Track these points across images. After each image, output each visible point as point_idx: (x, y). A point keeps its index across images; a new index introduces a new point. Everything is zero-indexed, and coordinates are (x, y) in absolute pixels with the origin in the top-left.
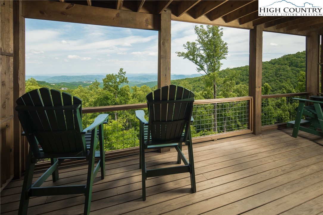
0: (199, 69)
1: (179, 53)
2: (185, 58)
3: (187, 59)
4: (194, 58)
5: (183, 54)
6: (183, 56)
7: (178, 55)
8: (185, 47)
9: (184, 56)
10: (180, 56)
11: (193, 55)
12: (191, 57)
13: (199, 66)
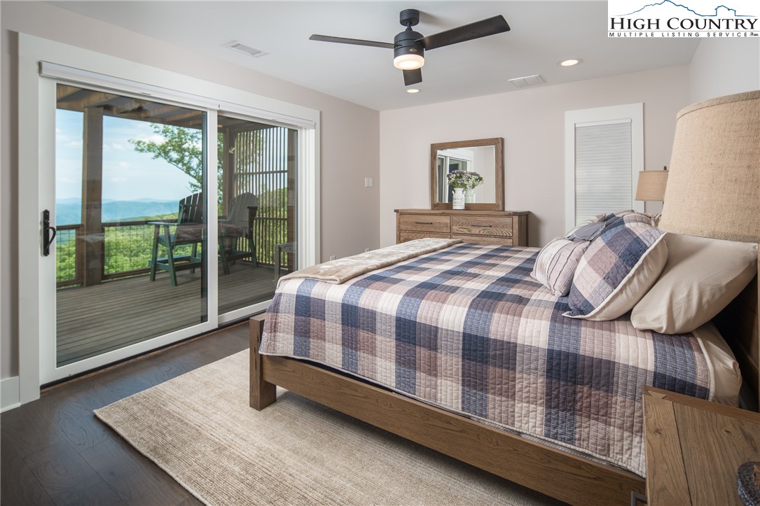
0: (194, 186)
1: (139, 142)
2: (157, 157)
3: (161, 159)
4: (182, 158)
5: (151, 147)
6: (150, 151)
7: (136, 149)
8: (157, 130)
9: (154, 152)
10: (142, 150)
11: (180, 150)
12: (174, 155)
13: (195, 177)
